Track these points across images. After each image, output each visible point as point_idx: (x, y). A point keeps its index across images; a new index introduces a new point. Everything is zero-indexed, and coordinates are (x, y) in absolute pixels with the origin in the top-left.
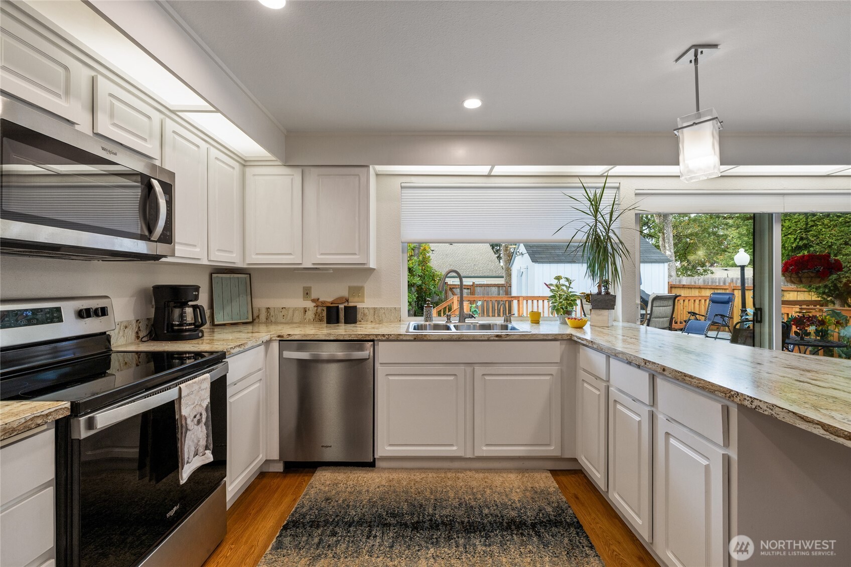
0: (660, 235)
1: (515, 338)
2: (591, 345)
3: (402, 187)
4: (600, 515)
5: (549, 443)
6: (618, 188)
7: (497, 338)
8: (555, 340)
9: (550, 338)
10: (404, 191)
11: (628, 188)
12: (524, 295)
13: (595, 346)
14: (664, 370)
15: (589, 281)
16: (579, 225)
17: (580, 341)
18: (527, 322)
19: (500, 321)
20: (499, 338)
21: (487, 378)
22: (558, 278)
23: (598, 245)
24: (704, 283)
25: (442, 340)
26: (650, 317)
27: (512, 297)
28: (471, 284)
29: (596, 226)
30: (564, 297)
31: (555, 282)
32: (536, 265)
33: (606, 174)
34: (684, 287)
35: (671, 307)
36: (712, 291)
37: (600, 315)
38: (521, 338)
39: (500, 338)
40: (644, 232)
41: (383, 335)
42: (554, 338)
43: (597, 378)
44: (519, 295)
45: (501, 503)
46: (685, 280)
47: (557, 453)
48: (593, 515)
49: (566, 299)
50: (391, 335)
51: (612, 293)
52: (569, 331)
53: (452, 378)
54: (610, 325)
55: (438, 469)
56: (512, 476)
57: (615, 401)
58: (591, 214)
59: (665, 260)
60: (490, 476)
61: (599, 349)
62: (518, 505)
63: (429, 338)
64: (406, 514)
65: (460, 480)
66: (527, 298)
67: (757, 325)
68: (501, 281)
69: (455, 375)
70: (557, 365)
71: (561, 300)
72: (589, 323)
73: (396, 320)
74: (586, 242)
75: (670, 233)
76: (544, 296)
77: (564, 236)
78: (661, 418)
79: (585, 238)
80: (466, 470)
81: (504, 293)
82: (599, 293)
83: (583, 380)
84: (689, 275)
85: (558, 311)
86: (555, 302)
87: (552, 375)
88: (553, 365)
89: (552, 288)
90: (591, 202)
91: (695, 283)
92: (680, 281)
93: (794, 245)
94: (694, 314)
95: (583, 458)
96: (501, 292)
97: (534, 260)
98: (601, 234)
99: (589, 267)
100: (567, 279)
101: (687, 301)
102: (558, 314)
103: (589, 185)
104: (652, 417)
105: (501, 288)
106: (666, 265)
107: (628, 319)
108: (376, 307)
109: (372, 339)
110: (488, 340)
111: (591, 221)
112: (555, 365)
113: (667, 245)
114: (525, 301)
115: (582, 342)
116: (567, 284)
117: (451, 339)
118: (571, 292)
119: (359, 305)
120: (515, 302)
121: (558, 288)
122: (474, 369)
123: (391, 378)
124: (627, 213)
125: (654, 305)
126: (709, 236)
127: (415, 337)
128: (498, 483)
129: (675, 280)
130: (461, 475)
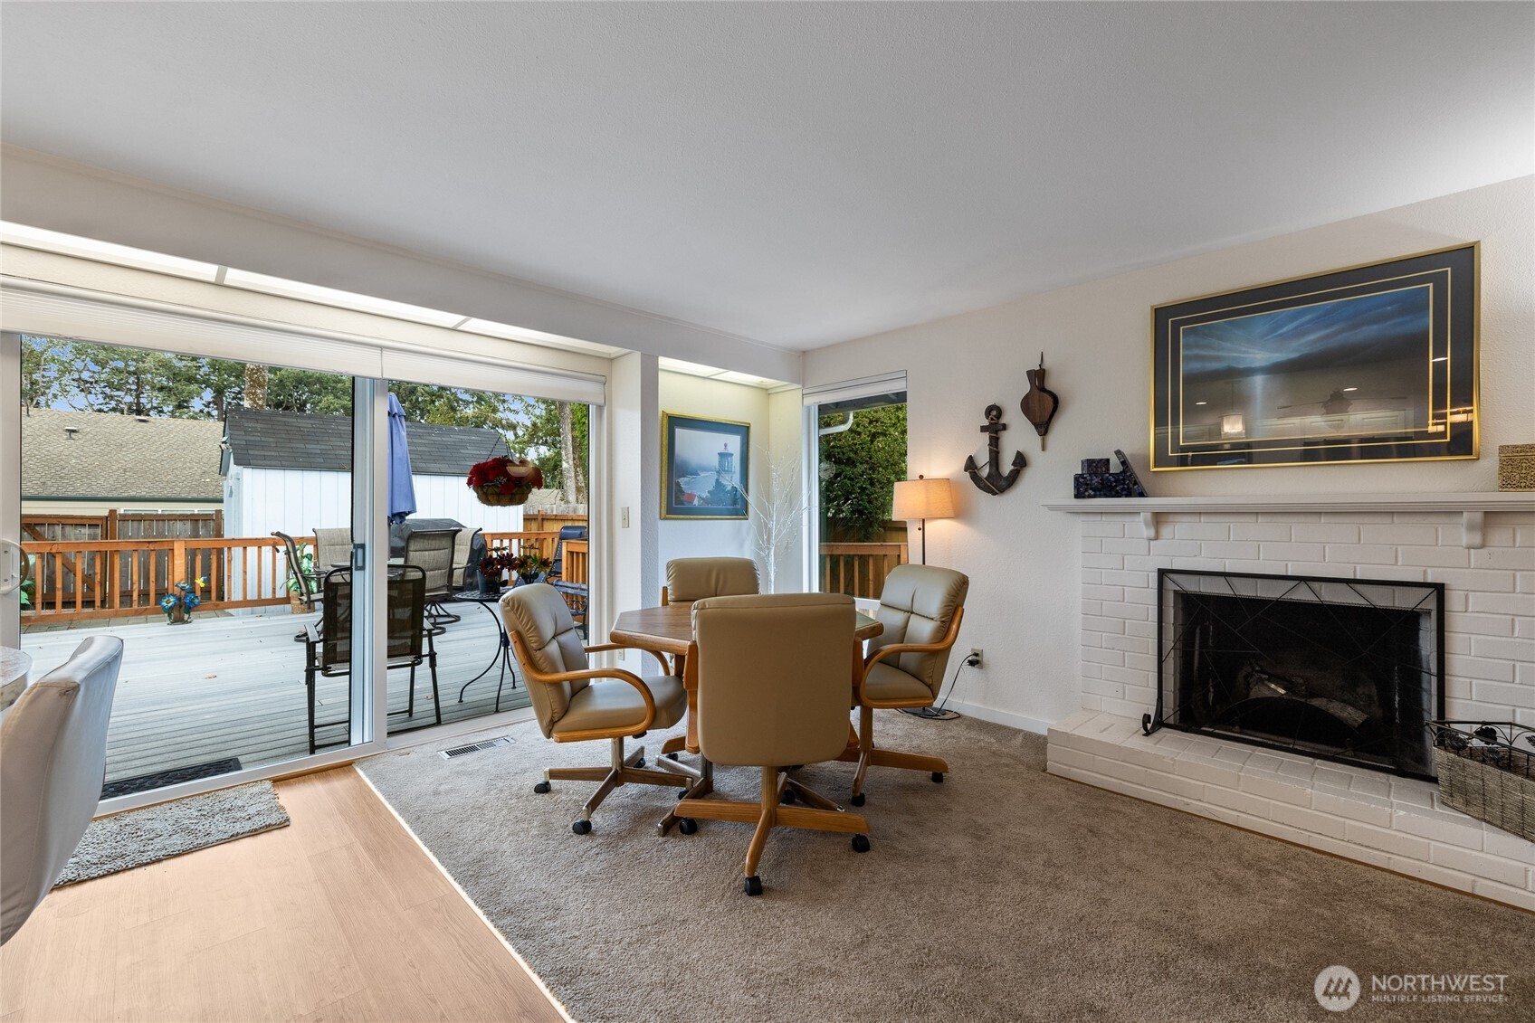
28: (106, 513)
105: (200, 523)
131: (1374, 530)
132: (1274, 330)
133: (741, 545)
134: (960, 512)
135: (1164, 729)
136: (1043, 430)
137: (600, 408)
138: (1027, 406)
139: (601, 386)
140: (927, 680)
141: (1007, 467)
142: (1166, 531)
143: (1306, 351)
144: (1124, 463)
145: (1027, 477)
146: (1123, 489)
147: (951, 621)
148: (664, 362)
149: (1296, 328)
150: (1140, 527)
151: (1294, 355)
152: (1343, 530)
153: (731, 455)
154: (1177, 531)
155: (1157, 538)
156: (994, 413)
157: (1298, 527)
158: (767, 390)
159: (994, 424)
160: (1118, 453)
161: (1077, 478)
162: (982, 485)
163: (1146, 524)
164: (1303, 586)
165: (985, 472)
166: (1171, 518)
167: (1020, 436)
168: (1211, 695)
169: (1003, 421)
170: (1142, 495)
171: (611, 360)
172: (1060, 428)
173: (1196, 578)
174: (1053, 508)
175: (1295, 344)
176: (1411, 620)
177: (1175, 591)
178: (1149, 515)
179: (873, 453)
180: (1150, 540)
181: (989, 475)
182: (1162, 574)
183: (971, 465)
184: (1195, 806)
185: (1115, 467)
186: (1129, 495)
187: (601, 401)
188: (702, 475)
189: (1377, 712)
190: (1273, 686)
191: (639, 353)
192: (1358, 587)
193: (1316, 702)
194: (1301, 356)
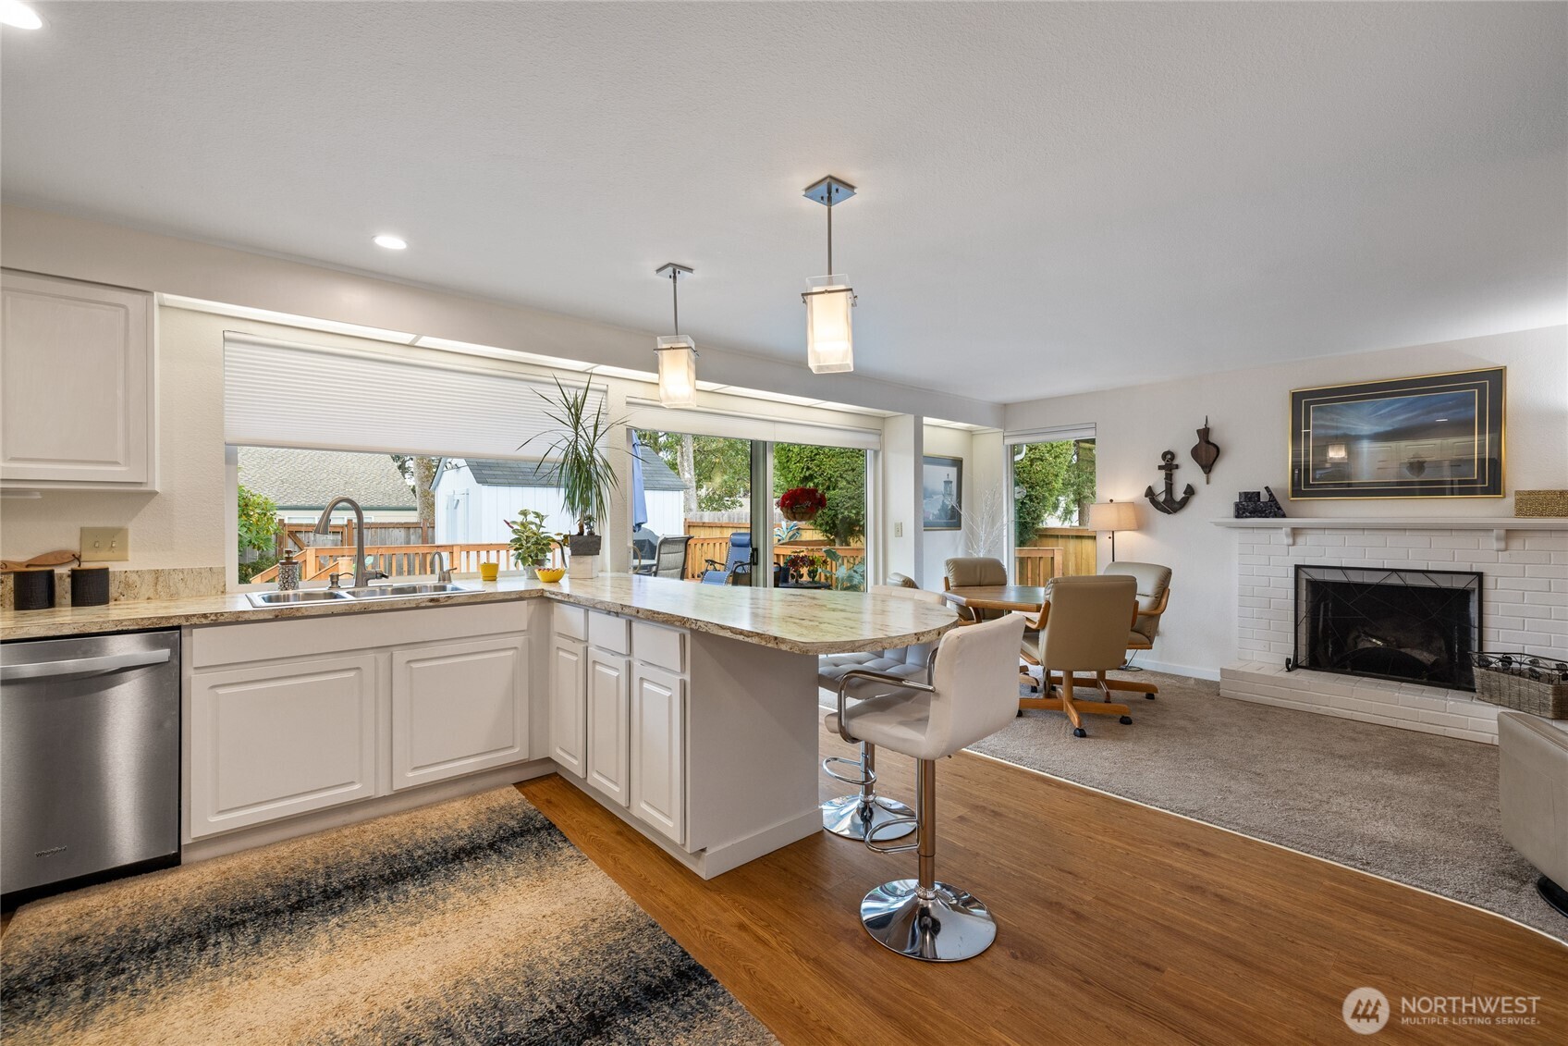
0: (678, 447)
1: (460, 600)
2: (568, 601)
3: (225, 340)
4: (577, 810)
5: (511, 744)
6: (606, 392)
7: (431, 604)
8: (521, 599)
9: (513, 596)
10: (229, 347)
11: (619, 392)
12: (461, 541)
13: (572, 600)
14: (638, 612)
15: (567, 516)
16: (554, 438)
17: (553, 596)
18: (476, 580)
19: (432, 580)
20: (435, 603)
21: (414, 665)
22: (524, 513)
23: (579, 468)
24: (730, 520)
25: (333, 615)
26: (657, 569)
27: (438, 547)
28: (343, 522)
29: (576, 441)
30: (533, 540)
31: (520, 518)
32: (485, 489)
33: (590, 371)
34: (704, 526)
35: (683, 554)
36: (734, 531)
37: (580, 563)
38: (471, 601)
39: (437, 603)
40: (660, 439)
41: (205, 616)
42: (519, 597)
43: (575, 640)
44: (450, 543)
45: (442, 838)
46: (708, 516)
47: (524, 756)
48: (569, 813)
49: (536, 543)
50: (222, 614)
51: (597, 533)
52: (540, 586)
53: (352, 674)
54: (594, 576)
55: (323, 831)
56: (457, 805)
57: (594, 662)
58: (569, 423)
59: (683, 488)
60: (420, 814)
61: (577, 603)
62: (469, 832)
63: (306, 614)
64: (273, 900)
65: (368, 833)
66: (468, 548)
67: (754, 567)
68: (412, 517)
69: (358, 668)
70: (523, 633)
71: (529, 545)
72: (566, 576)
73: (214, 592)
74: (563, 464)
75: (690, 447)
76: (499, 542)
77: (535, 451)
78: (636, 664)
79: (562, 456)
80: (376, 818)
81: (420, 541)
82: (581, 533)
83: (558, 648)
84: (715, 509)
85: (524, 560)
86: (521, 549)
87: (515, 648)
88: (515, 634)
89: (516, 527)
90: (570, 409)
91: (719, 520)
92: (701, 517)
93: (802, 476)
94: (713, 562)
95: (559, 751)
96: (412, 537)
97: (481, 479)
98: (583, 453)
99: (567, 497)
100: (537, 515)
101: (705, 545)
102: (524, 564)
103: (568, 382)
104: (630, 666)
105: (412, 530)
106: (682, 493)
107: (620, 568)
108: (160, 568)
109: (176, 624)
110: (417, 608)
111: (570, 434)
112: (519, 634)
113: (685, 464)
114: (464, 554)
115: (556, 597)
116: (537, 521)
117: (349, 612)
118: (543, 533)
119: (114, 567)
120: (445, 555)
121: (525, 528)
122: (392, 654)
123: (221, 691)
124: (616, 427)
125: (662, 552)
126: (737, 454)
127: (277, 613)
128: (435, 818)
129: (695, 516)
130: (368, 827)
131: (1440, 541)
132: (1376, 412)
133: (956, 548)
134: (1141, 526)
135: (1299, 670)
136: (1208, 470)
137: (876, 453)
138: (1195, 453)
139: (878, 437)
140: (1147, 634)
141: (1179, 494)
142: (1300, 540)
143: (1396, 426)
144: (1271, 495)
145: (1195, 502)
146: (1270, 513)
147: (1162, 597)
148: (926, 420)
149: (1389, 412)
150: (1282, 537)
151: (1389, 428)
152: (1419, 540)
153: (951, 482)
154: (1307, 541)
155: (1294, 544)
156: (1169, 456)
157: (1392, 538)
158: (971, 431)
159: (1169, 464)
160: (1267, 488)
161: (1237, 505)
162: (1159, 507)
163: (1287, 535)
164: (1395, 575)
165: (1162, 498)
166: (1304, 531)
167: (1189, 473)
168: (1330, 649)
169: (1175, 462)
170: (1284, 516)
171: (884, 419)
172: (1221, 469)
173: (1322, 570)
174: (1217, 524)
175: (1389, 421)
176: (1464, 595)
177: (1307, 579)
178: (1289, 530)
179: (1033, 475)
180: (1289, 546)
181: (1165, 500)
182: (1298, 568)
183: (1150, 493)
184: (1323, 710)
185: (1264, 497)
186: (1276, 516)
187: (877, 447)
188: (935, 497)
189: (1445, 656)
190: (1374, 640)
191: (913, 416)
192: (1429, 575)
193: (1403, 650)
194: (1394, 429)
